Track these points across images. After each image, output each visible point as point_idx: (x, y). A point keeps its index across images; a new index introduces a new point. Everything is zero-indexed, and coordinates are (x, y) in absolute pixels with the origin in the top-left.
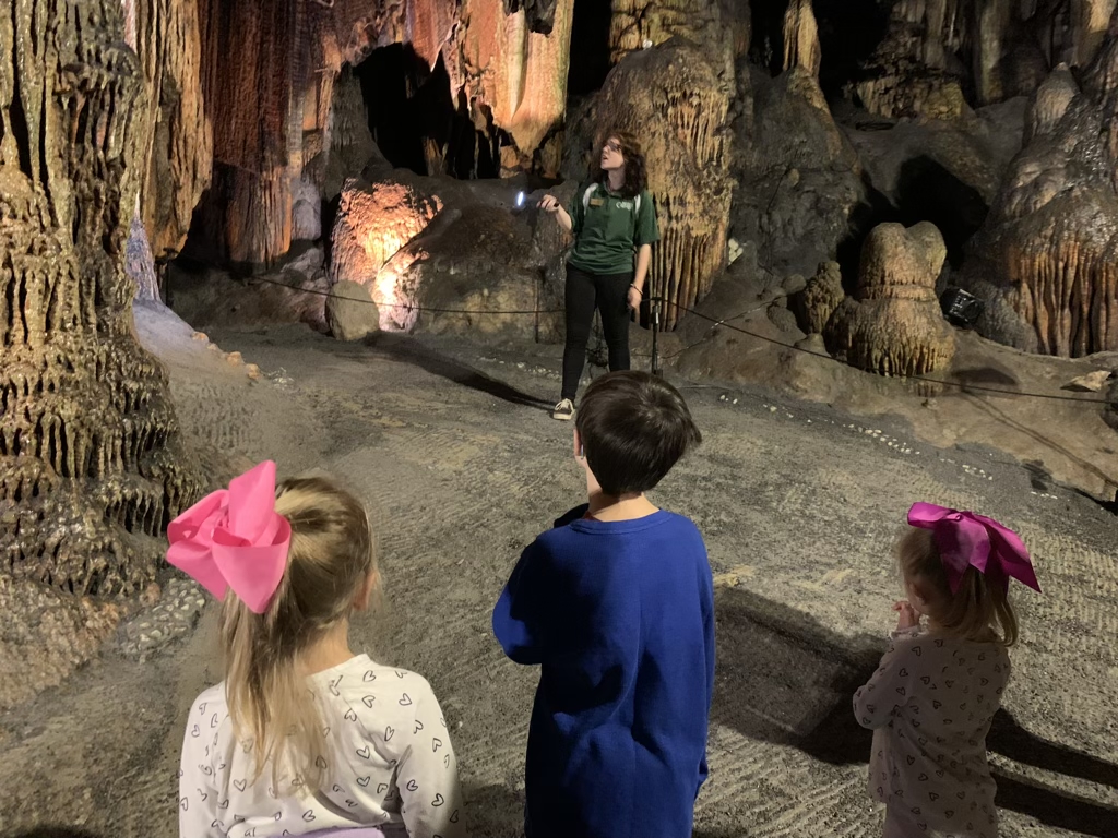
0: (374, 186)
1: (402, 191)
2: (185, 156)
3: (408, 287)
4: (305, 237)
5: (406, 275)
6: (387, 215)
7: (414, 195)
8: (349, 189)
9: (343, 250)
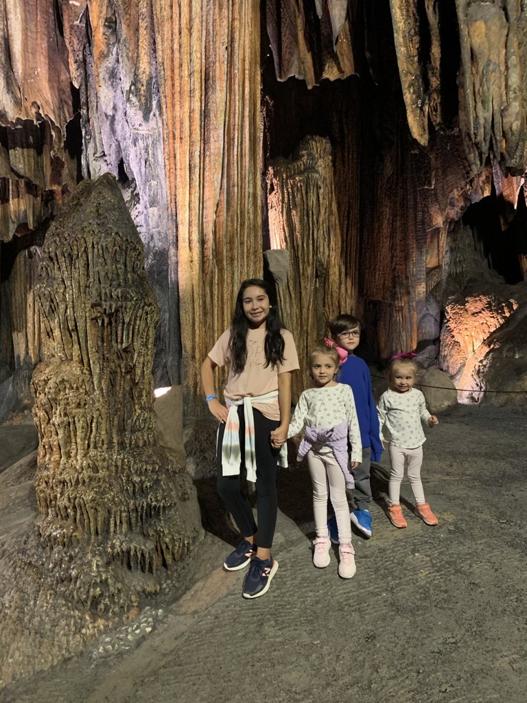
0: (466, 299)
1: (485, 300)
2: (332, 304)
3: (482, 371)
4: (428, 338)
5: (481, 361)
6: (474, 318)
7: (494, 301)
8: (450, 304)
9: (445, 346)
